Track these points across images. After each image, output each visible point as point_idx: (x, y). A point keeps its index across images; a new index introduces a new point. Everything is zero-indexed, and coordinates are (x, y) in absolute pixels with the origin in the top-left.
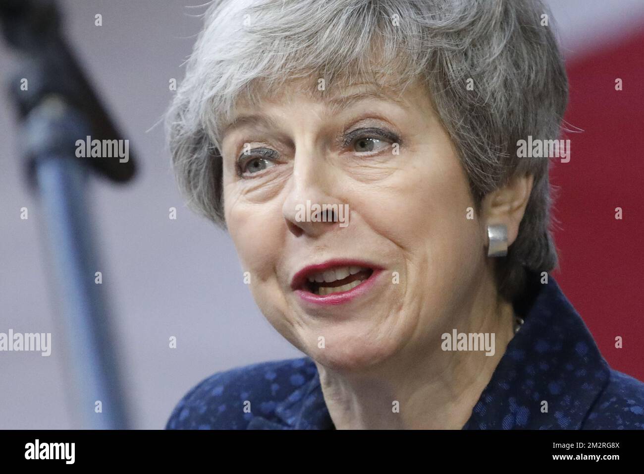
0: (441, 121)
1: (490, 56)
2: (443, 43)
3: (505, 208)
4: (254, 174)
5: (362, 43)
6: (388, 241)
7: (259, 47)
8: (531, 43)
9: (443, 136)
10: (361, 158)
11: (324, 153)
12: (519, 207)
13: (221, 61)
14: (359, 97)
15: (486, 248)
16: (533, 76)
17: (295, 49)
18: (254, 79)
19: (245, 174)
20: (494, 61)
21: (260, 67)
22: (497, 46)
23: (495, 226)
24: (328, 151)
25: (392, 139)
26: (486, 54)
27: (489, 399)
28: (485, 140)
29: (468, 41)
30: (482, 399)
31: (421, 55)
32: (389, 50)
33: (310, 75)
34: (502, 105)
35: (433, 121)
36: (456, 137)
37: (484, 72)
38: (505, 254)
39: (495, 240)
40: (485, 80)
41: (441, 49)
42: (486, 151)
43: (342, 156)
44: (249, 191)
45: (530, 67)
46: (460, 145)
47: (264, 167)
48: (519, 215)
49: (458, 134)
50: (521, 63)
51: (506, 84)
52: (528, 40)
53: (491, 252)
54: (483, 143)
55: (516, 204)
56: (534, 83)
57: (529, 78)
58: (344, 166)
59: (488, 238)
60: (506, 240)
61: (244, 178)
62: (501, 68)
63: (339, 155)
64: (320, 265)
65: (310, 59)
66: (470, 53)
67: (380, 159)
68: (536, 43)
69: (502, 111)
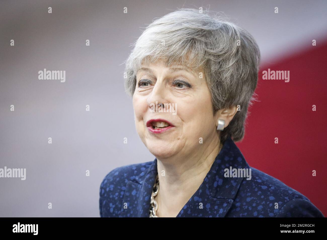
0: (207, 83)
1: (228, 66)
2: (212, 58)
3: (226, 115)
4: (143, 87)
5: (184, 52)
6: (180, 118)
7: (152, 46)
8: (245, 64)
9: (206, 88)
10: (177, 89)
11: (166, 84)
12: (232, 116)
13: (141, 48)
14: (180, 69)
15: (217, 127)
16: (243, 75)
17: (163, 49)
18: (148, 56)
19: (141, 86)
20: (229, 67)
21: (152, 52)
22: (231, 63)
23: (221, 120)
24: (167, 84)
25: (189, 86)
26: (227, 65)
27: (209, 176)
28: (220, 92)
29: (221, 59)
30: (207, 176)
31: (202, 60)
32: (192, 56)
33: (166, 59)
34: (228, 82)
35: (205, 82)
36: (210, 89)
37: (224, 71)
38: (223, 130)
39: (220, 125)
40: (224, 73)
41: (211, 60)
42: (220, 96)
43: (171, 87)
44: (140, 91)
45: (242, 72)
46: (212, 92)
47: (148, 85)
48: (231, 118)
49: (212, 89)
50: (239, 70)
51: (232, 76)
52: (244, 63)
53: (218, 128)
54: (219, 93)
55: (230, 115)
56: (243, 77)
57: (241, 75)
58: (171, 90)
59: (218, 123)
60: (224, 125)
61: (140, 87)
62: (231, 70)
63: (171, 86)
64: (156, 120)
65: (167, 53)
66: (221, 63)
67: (183, 91)
68: (247, 64)
69: (228, 84)
